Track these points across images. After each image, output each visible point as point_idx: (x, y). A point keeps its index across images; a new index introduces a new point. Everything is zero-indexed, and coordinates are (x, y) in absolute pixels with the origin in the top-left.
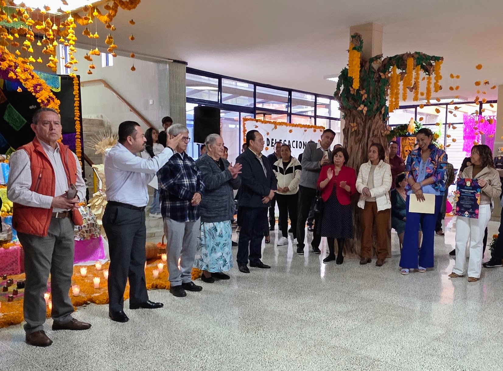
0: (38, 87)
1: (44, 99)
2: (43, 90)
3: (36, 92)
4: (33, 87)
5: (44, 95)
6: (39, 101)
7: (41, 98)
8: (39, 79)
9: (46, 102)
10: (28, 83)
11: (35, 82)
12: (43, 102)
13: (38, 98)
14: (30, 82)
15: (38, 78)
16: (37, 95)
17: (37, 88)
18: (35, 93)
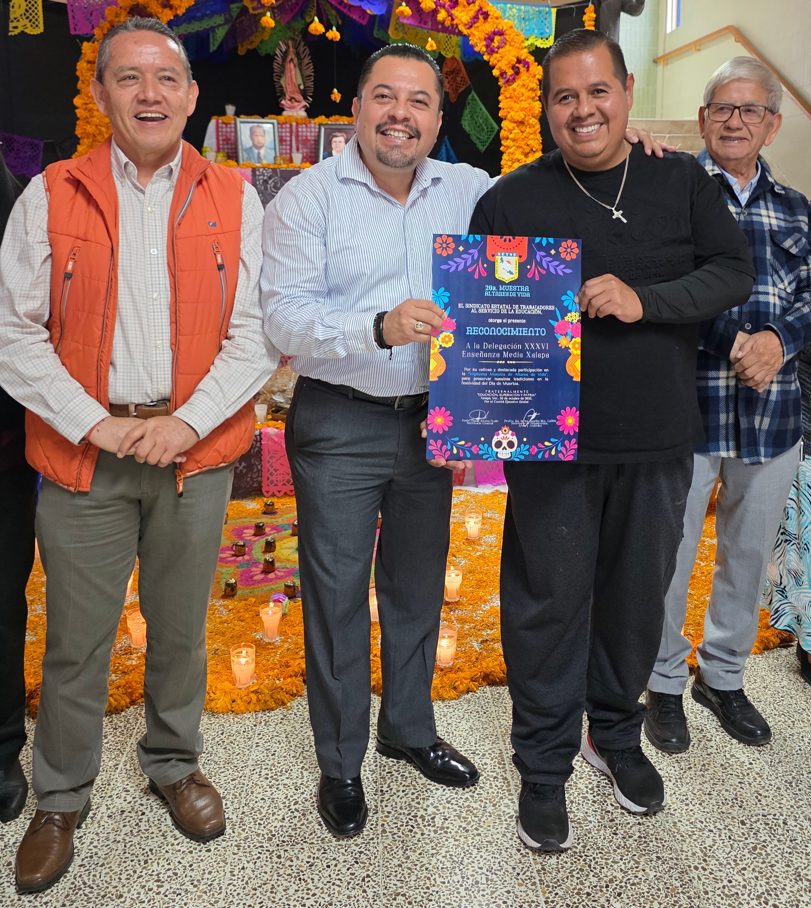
0: (497, 38)
1: (504, 68)
2: (508, 47)
3: (492, 52)
4: (485, 40)
5: (506, 57)
6: (496, 72)
7: (499, 64)
8: (499, 21)
9: (510, 72)
10: (475, 32)
11: (488, 27)
12: (503, 73)
13: (493, 68)
14: (480, 29)
15: (497, 18)
16: (493, 60)
17: (492, 40)
18: (489, 54)
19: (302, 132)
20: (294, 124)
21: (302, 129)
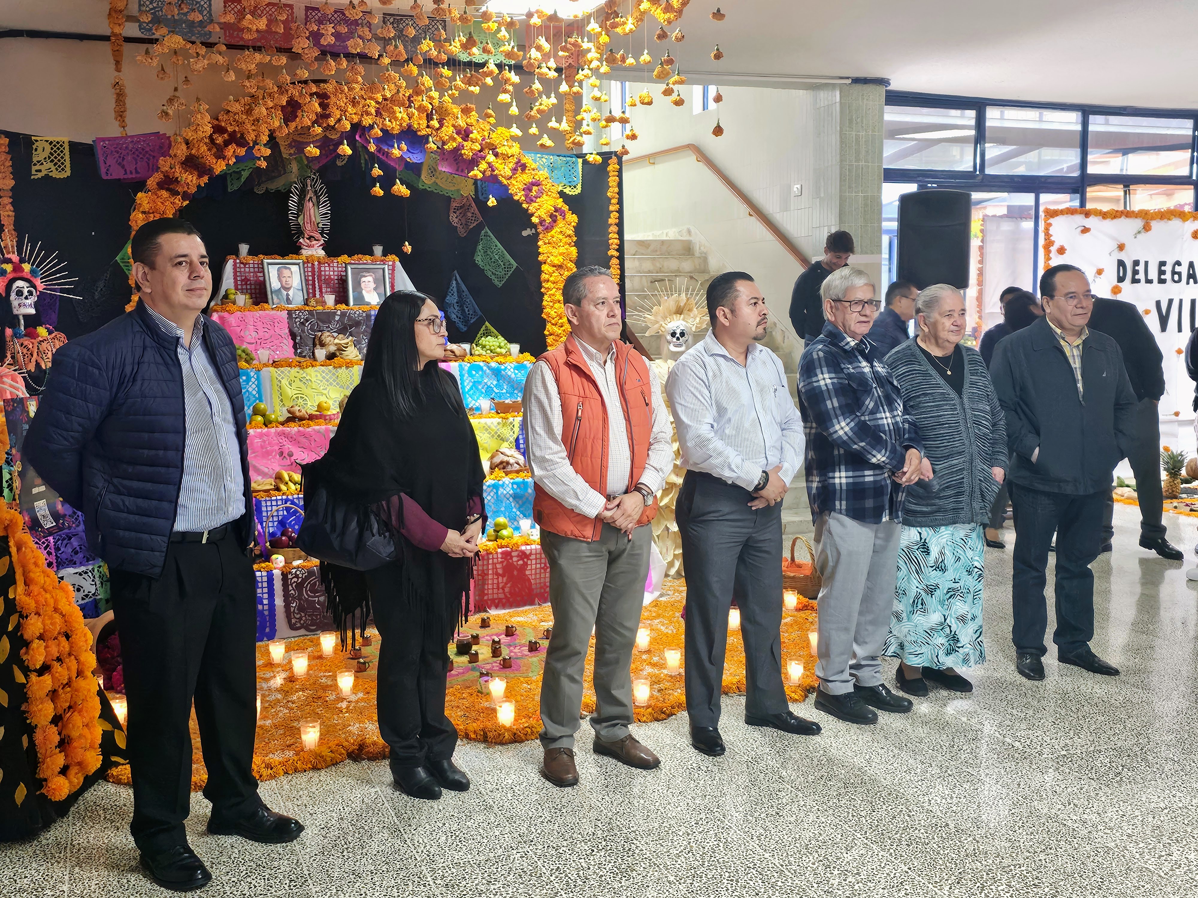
0: (535, 188)
1: (544, 216)
2: (545, 197)
3: (530, 201)
4: (524, 190)
5: (545, 206)
7: (539, 213)
8: (536, 172)
9: (548, 220)
10: (514, 182)
11: (526, 178)
13: (532, 215)
14: (519, 179)
15: (534, 170)
16: (532, 208)
18: (527, 203)
19: (325, 271)
20: (316, 263)
21: (325, 268)
